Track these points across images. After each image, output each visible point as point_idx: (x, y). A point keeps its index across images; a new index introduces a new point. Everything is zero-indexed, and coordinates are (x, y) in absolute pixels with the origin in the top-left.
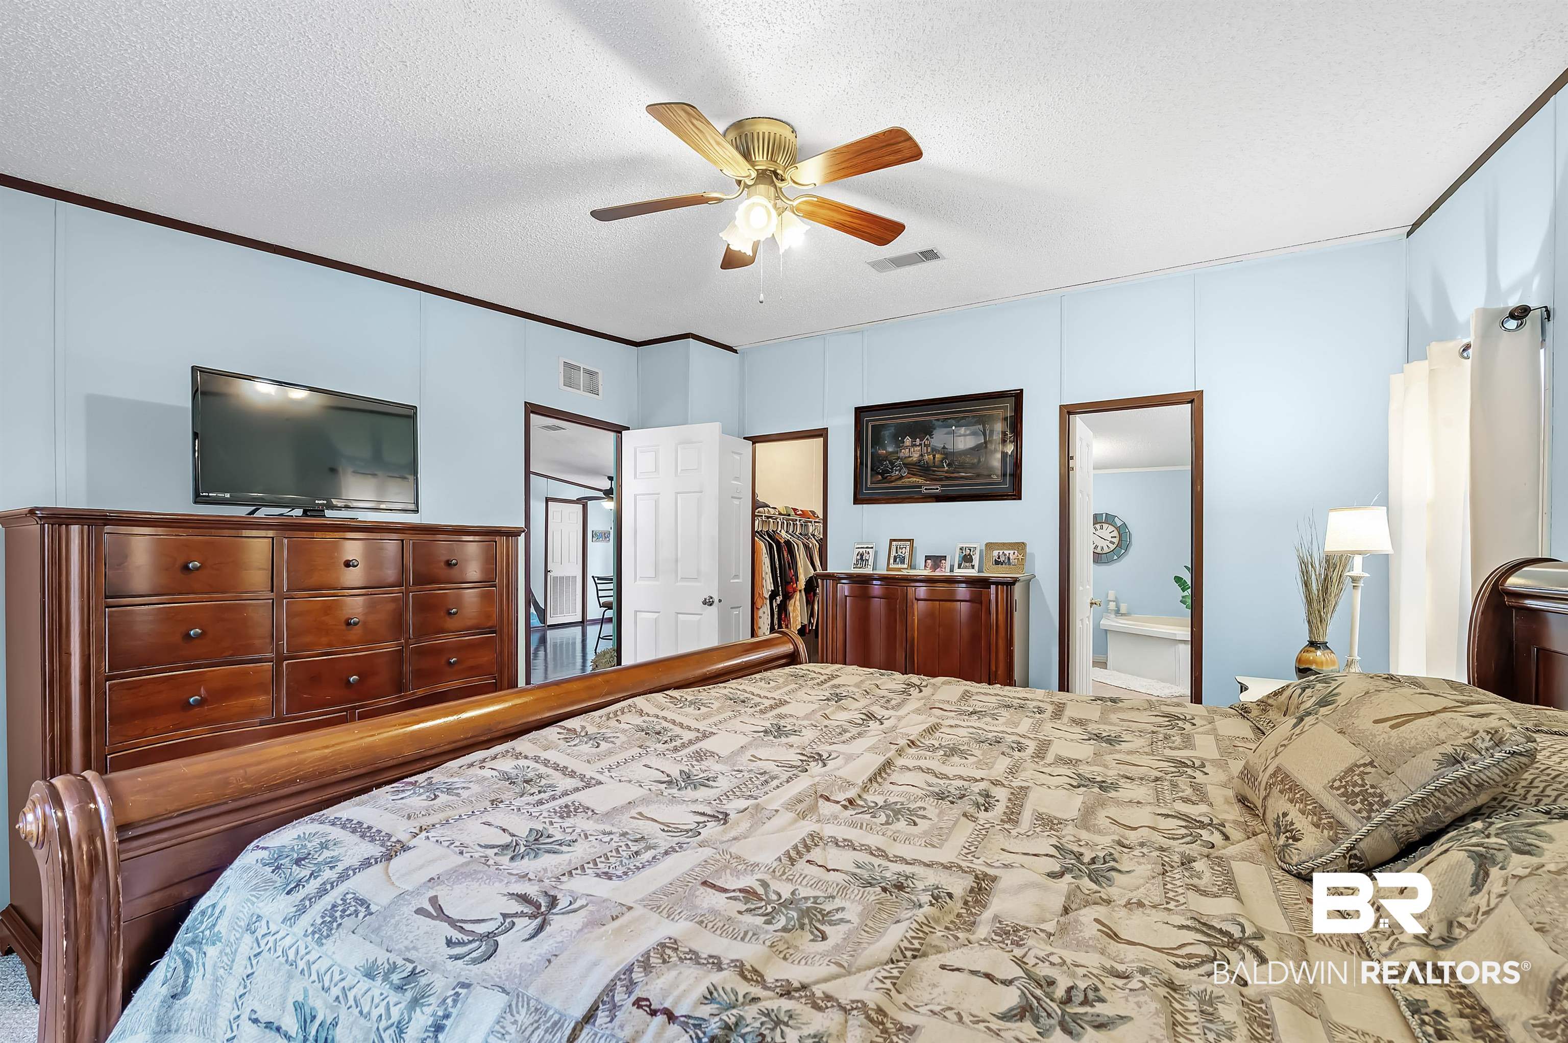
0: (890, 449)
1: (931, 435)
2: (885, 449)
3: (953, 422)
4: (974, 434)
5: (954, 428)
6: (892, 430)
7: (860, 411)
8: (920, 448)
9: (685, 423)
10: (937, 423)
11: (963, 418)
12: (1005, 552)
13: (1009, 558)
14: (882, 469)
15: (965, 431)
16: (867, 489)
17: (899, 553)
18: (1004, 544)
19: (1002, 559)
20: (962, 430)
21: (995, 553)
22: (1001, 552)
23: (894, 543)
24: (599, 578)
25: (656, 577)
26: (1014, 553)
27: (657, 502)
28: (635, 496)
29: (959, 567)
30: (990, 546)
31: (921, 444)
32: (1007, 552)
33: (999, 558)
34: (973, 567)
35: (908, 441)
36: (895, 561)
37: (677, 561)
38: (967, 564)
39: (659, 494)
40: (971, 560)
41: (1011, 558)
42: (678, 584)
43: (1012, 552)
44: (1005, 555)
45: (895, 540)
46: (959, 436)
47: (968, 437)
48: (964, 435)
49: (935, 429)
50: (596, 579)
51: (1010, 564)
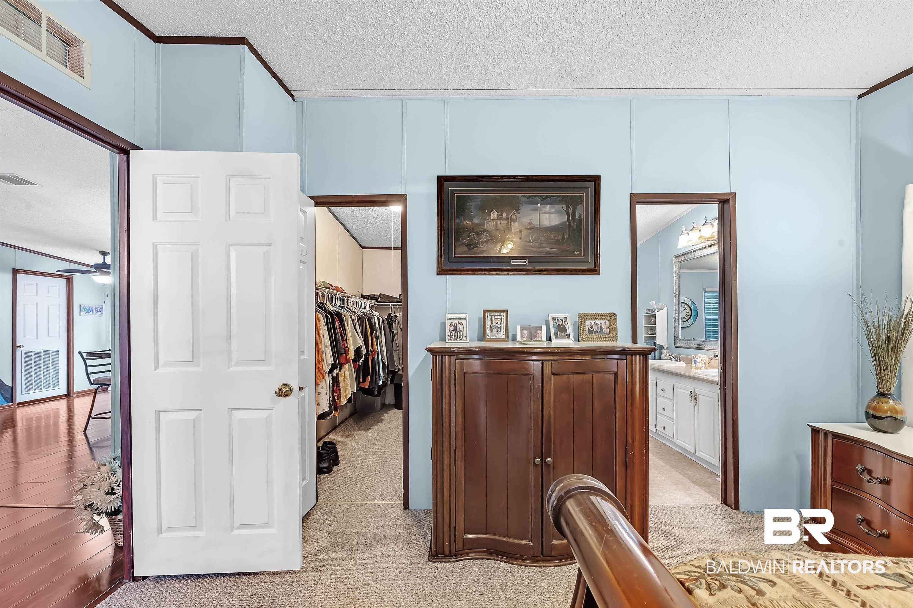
0: (476, 221)
1: (517, 210)
2: (471, 219)
3: (539, 199)
4: (558, 212)
5: (539, 205)
6: (478, 202)
7: (442, 180)
8: (506, 222)
9: (239, 149)
10: (523, 199)
11: (548, 197)
12: (597, 322)
13: (601, 328)
14: (468, 240)
15: (550, 209)
16: (452, 259)
17: (495, 324)
18: (596, 314)
19: (595, 328)
20: (547, 208)
21: (588, 323)
22: (593, 322)
23: (488, 314)
24: (88, 354)
25: (194, 360)
26: (605, 323)
27: (194, 257)
28: (155, 247)
29: (556, 337)
30: (582, 317)
31: (507, 218)
32: (598, 322)
33: (592, 327)
34: (568, 336)
35: (495, 214)
36: (491, 330)
37: (229, 337)
38: (563, 334)
39: (198, 244)
40: (564, 330)
41: (603, 327)
42: (233, 369)
43: (603, 322)
44: (597, 325)
45: (489, 311)
46: (545, 213)
47: (552, 215)
48: (550, 213)
49: (521, 204)
50: (84, 355)
51: (602, 333)
